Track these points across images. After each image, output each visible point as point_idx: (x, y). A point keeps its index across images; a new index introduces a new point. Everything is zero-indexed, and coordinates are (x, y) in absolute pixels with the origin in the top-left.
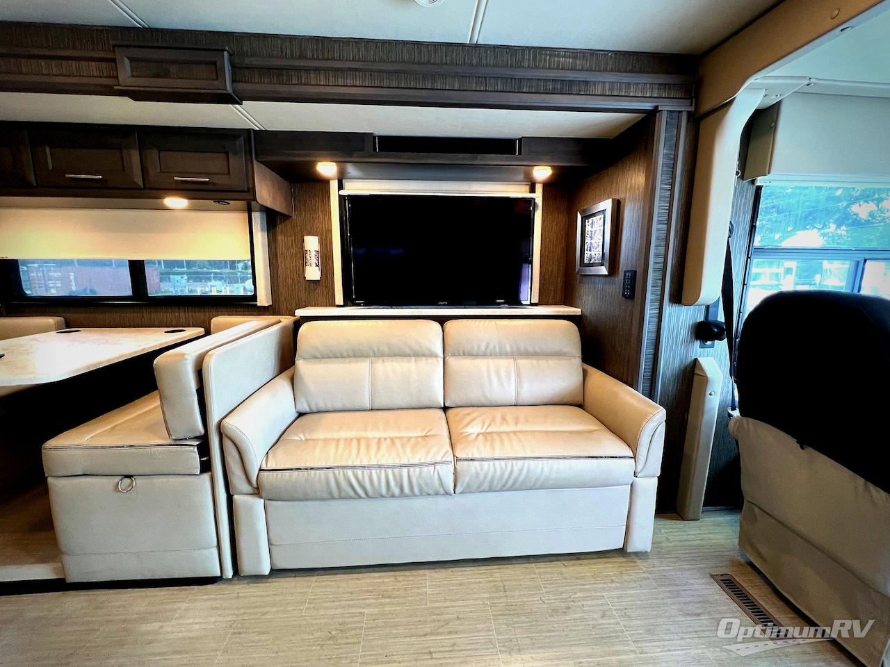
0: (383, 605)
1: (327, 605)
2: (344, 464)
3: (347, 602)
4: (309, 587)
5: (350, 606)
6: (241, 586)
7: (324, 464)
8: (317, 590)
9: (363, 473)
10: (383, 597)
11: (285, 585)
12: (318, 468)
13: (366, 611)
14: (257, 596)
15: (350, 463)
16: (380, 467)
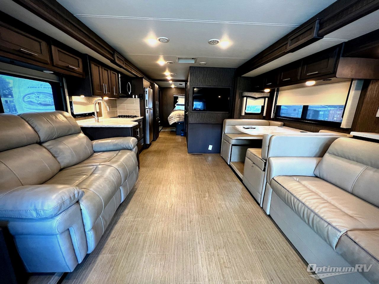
0: (282, 257)
1: (270, 236)
2: (293, 193)
3: (275, 243)
4: (273, 229)
5: (274, 244)
6: (262, 211)
7: (288, 189)
8: (273, 232)
9: (296, 201)
10: (285, 257)
11: (269, 222)
12: (285, 188)
13: (275, 250)
14: (261, 216)
15: (295, 195)
16: (304, 204)
